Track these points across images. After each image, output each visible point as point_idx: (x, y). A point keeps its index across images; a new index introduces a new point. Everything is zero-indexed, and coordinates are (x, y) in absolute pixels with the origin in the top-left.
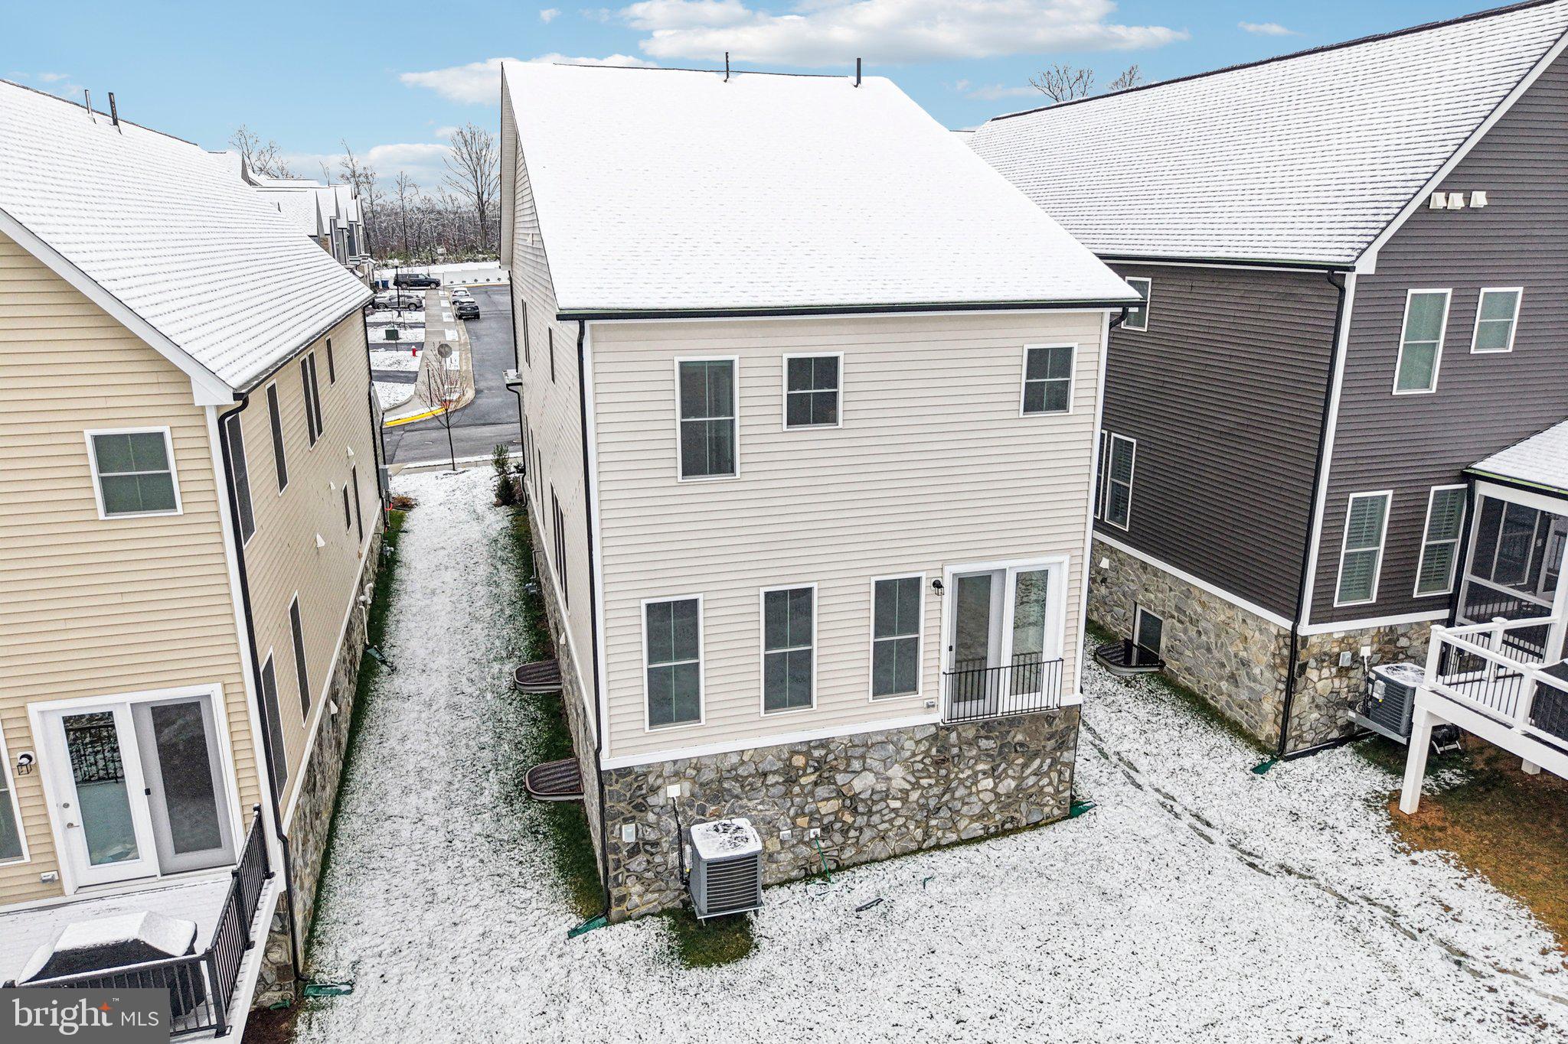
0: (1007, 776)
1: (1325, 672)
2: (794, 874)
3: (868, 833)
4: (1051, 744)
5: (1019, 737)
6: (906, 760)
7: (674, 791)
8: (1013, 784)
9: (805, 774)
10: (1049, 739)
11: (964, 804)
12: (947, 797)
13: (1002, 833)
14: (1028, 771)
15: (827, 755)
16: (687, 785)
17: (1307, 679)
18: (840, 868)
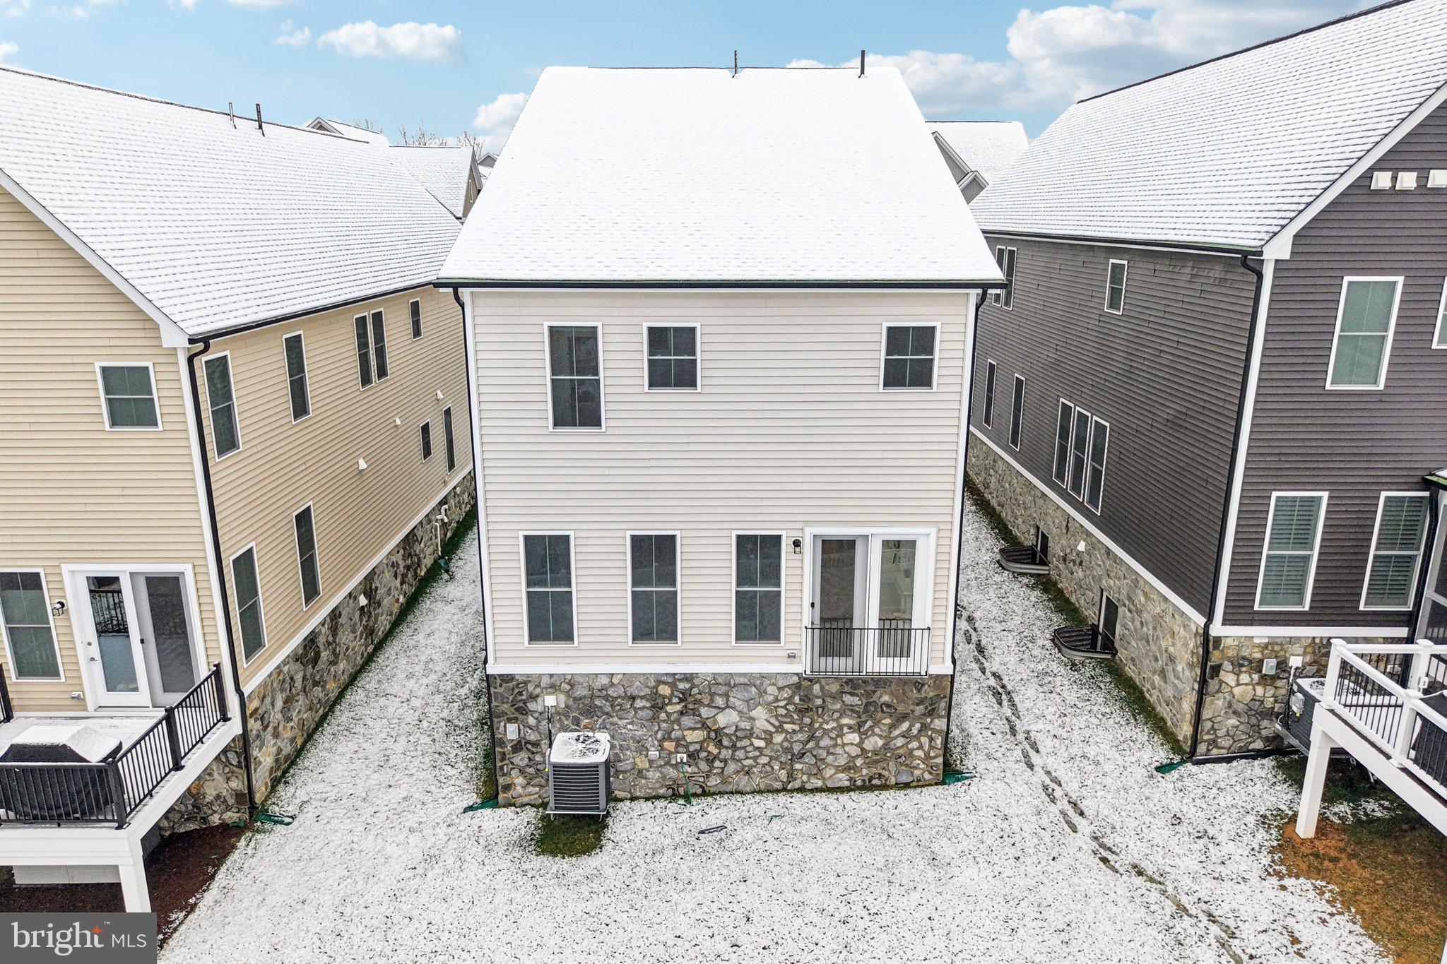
0: (874, 734)
1: (1245, 678)
2: (662, 791)
3: (732, 767)
4: (920, 709)
5: (886, 698)
6: (769, 704)
7: (550, 700)
8: (880, 743)
9: (670, 703)
10: (918, 704)
11: (829, 754)
12: (811, 745)
13: (867, 787)
14: (897, 732)
15: (691, 689)
16: (562, 698)
17: (1221, 682)
18: (705, 794)
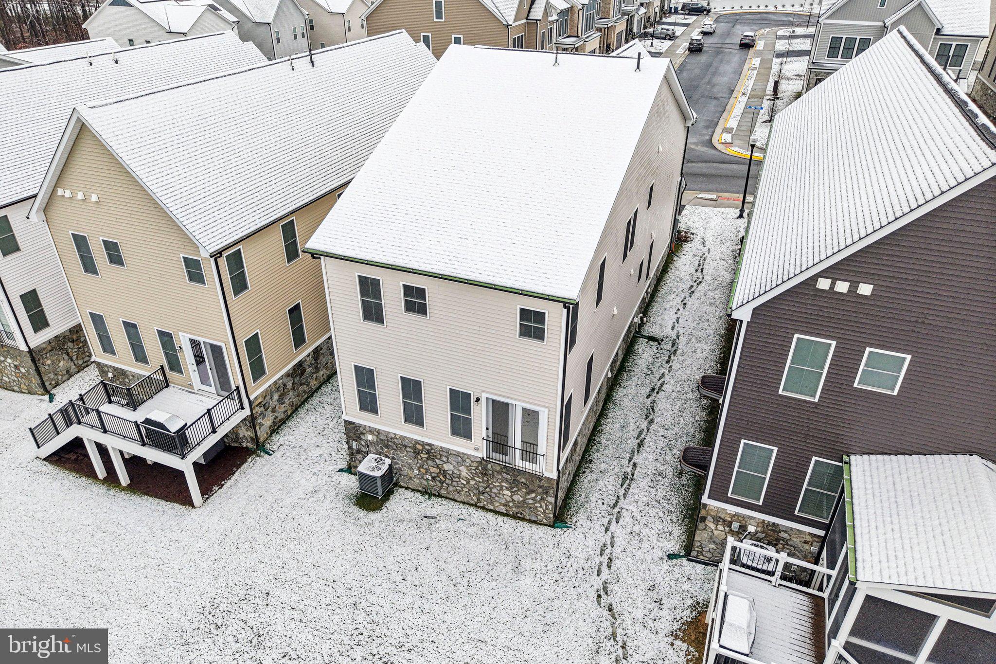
0: (518, 494)
1: (720, 527)
3: (451, 488)
5: (523, 480)
6: (468, 466)
7: (370, 437)
8: (521, 499)
9: (422, 453)
10: (539, 488)
11: (496, 496)
12: (488, 490)
13: (514, 517)
14: (529, 497)
15: (431, 449)
16: (375, 438)
17: (706, 526)
18: (439, 496)
